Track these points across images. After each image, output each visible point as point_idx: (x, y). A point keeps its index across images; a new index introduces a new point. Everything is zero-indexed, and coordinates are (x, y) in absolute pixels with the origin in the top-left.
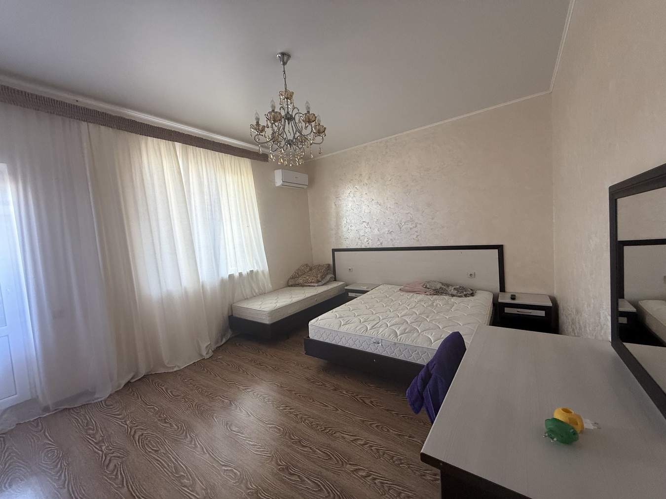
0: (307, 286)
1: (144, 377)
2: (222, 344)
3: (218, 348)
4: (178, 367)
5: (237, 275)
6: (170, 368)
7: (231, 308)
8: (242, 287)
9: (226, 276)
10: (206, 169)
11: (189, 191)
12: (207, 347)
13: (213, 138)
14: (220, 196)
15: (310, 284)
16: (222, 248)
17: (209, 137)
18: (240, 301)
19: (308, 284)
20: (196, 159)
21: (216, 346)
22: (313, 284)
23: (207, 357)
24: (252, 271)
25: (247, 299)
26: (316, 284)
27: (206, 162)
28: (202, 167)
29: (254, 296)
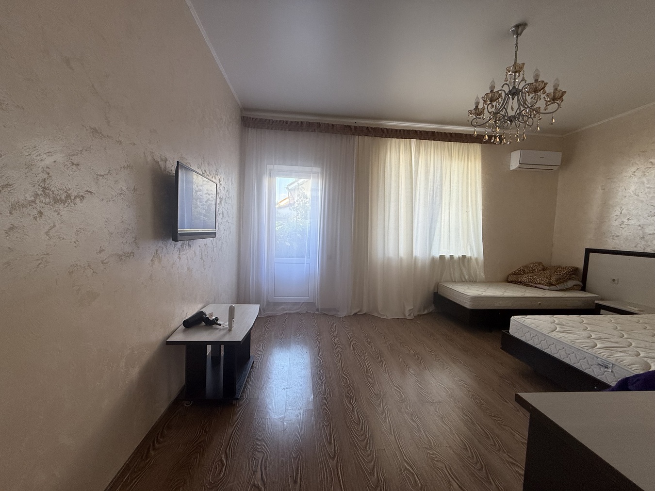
0: (533, 286)
1: (365, 314)
2: (423, 313)
3: (420, 316)
4: (387, 316)
5: (448, 256)
6: (381, 315)
7: (437, 286)
8: (452, 270)
9: (437, 256)
10: (434, 159)
11: (416, 179)
12: (410, 310)
13: (445, 129)
14: (443, 182)
15: (537, 286)
16: (437, 230)
17: (442, 129)
18: (447, 281)
19: (536, 285)
20: (426, 151)
21: (418, 313)
22: (541, 286)
23: (409, 318)
24: (464, 257)
25: (455, 282)
26: (548, 287)
27: (434, 153)
28: (430, 158)
29: (463, 281)
